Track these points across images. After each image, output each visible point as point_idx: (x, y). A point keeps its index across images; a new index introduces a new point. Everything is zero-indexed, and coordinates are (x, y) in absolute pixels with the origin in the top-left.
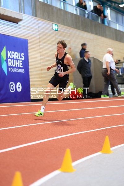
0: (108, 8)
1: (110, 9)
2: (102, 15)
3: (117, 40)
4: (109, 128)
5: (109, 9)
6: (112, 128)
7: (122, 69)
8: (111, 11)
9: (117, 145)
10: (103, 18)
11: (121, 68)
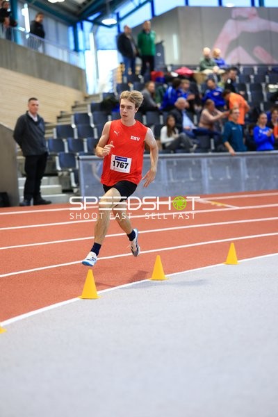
0: (23, 4)
1: (29, 7)
2: (7, 20)
3: (41, 77)
4: (7, 277)
5: (26, 5)
6: (16, 275)
7: (51, 142)
8: (32, 10)
9: (19, 315)
10: (8, 27)
11: (49, 141)
